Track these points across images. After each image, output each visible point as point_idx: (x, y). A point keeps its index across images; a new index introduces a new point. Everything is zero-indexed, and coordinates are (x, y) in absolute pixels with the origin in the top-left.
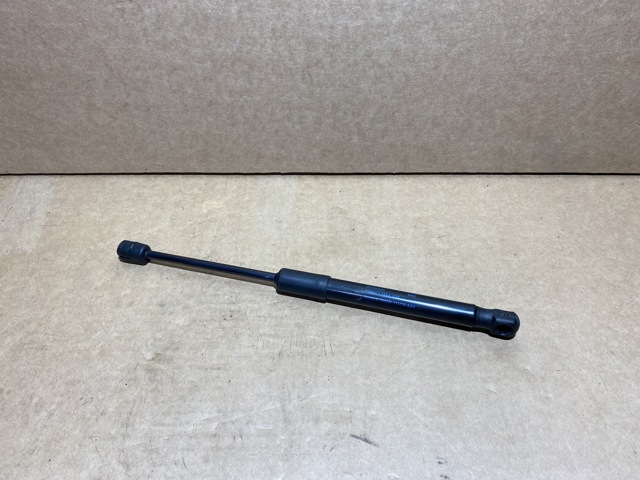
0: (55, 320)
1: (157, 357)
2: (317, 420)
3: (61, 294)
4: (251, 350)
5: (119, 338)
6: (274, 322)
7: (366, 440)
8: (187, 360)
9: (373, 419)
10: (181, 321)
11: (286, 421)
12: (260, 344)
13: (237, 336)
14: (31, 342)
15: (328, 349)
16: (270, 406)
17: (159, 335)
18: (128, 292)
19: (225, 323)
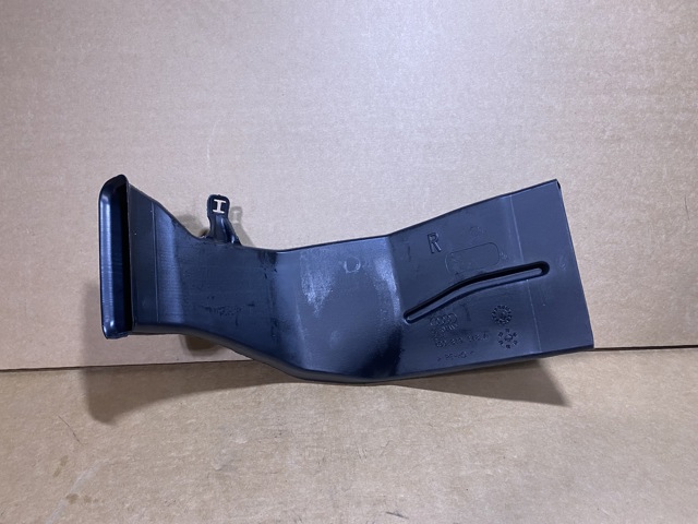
0: (134, 446)
1: (224, 467)
2: (359, 504)
3: (137, 425)
4: (300, 458)
5: (191, 456)
6: (316, 437)
7: (399, 515)
8: (249, 468)
9: (402, 500)
10: (241, 441)
11: (336, 506)
12: (307, 453)
13: (286, 449)
14: (117, 463)
15: (361, 454)
16: (320, 497)
17: (224, 451)
18: (193, 420)
19: (276, 440)
